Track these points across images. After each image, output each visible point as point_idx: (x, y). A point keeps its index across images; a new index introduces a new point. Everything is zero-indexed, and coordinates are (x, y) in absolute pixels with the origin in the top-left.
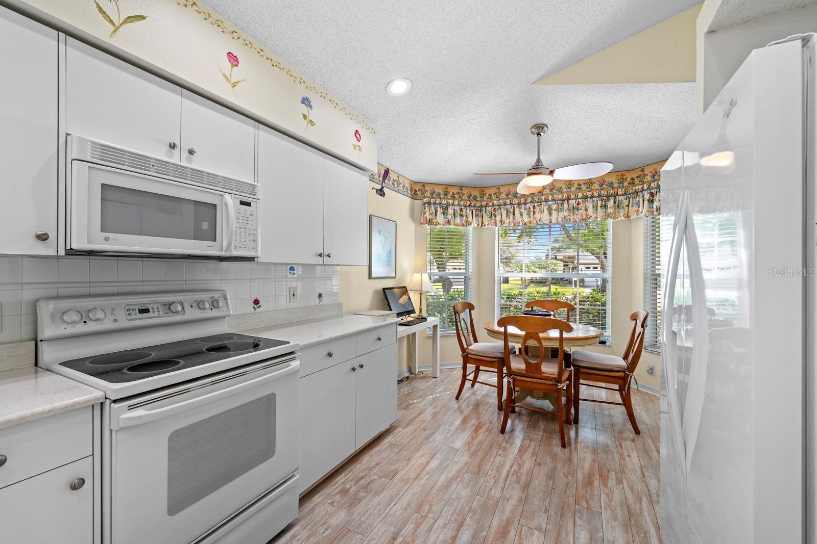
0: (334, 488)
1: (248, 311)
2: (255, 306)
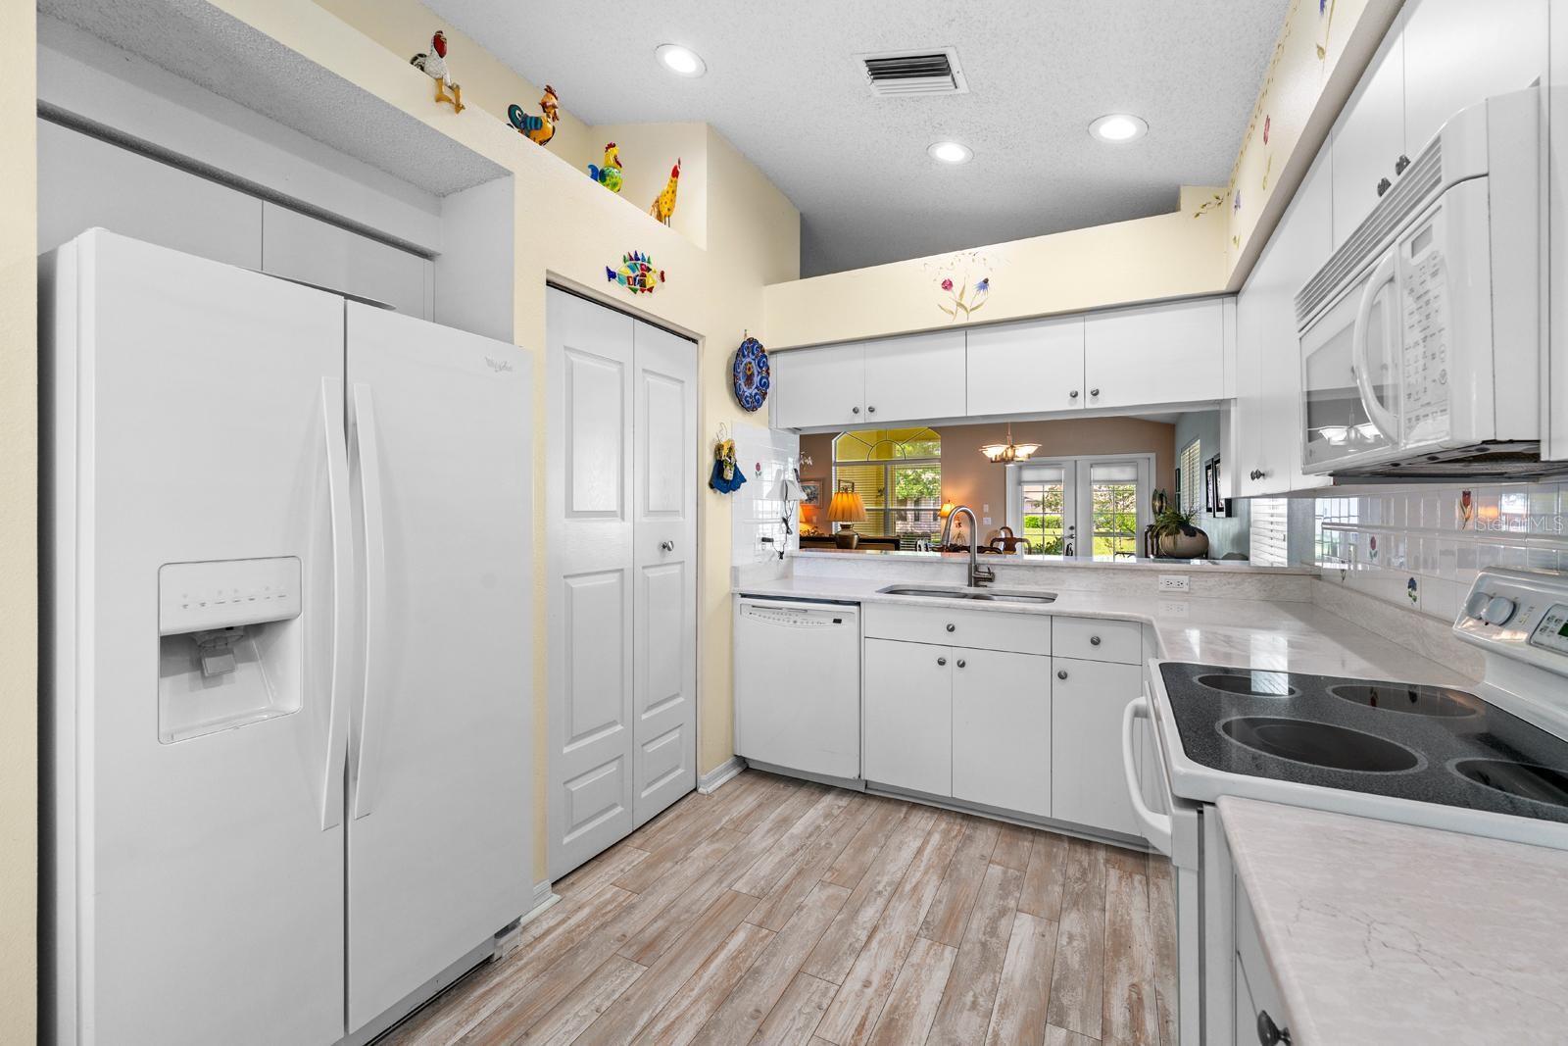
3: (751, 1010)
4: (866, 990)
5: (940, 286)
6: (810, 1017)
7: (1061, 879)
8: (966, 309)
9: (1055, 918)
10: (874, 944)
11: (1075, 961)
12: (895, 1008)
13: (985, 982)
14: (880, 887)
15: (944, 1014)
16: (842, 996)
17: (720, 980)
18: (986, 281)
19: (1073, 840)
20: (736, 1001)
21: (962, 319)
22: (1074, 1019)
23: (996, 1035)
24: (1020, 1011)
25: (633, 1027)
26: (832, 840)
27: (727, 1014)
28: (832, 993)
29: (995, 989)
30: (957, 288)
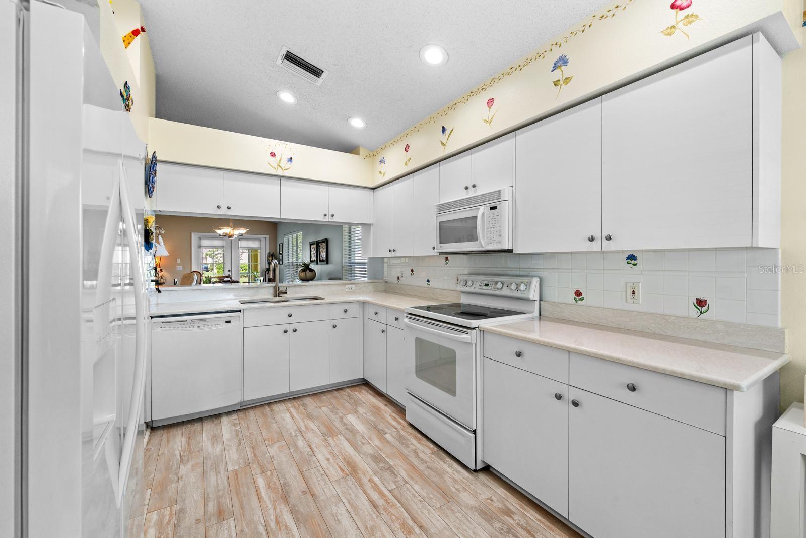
0: (517, 507)
1: (568, 301)
2: (576, 297)
3: (300, 493)
4: (330, 461)
5: (269, 155)
6: (324, 480)
7: (345, 401)
8: (282, 169)
9: (356, 412)
10: (315, 449)
11: (372, 418)
12: (344, 459)
13: (359, 438)
14: (294, 434)
15: (359, 451)
16: (325, 468)
17: (274, 496)
18: (291, 159)
19: (336, 390)
20: (291, 495)
21: (280, 173)
22: (387, 430)
23: (376, 446)
24: (374, 437)
25: (261, 534)
26: (251, 431)
27: (292, 500)
28: (321, 469)
29: (363, 437)
30: (278, 157)
